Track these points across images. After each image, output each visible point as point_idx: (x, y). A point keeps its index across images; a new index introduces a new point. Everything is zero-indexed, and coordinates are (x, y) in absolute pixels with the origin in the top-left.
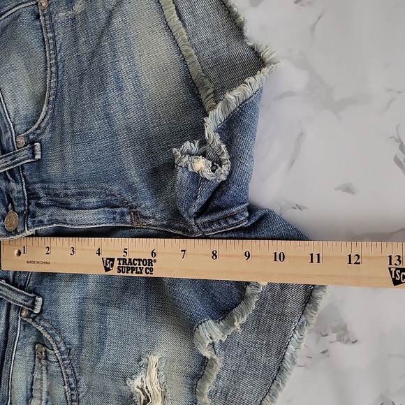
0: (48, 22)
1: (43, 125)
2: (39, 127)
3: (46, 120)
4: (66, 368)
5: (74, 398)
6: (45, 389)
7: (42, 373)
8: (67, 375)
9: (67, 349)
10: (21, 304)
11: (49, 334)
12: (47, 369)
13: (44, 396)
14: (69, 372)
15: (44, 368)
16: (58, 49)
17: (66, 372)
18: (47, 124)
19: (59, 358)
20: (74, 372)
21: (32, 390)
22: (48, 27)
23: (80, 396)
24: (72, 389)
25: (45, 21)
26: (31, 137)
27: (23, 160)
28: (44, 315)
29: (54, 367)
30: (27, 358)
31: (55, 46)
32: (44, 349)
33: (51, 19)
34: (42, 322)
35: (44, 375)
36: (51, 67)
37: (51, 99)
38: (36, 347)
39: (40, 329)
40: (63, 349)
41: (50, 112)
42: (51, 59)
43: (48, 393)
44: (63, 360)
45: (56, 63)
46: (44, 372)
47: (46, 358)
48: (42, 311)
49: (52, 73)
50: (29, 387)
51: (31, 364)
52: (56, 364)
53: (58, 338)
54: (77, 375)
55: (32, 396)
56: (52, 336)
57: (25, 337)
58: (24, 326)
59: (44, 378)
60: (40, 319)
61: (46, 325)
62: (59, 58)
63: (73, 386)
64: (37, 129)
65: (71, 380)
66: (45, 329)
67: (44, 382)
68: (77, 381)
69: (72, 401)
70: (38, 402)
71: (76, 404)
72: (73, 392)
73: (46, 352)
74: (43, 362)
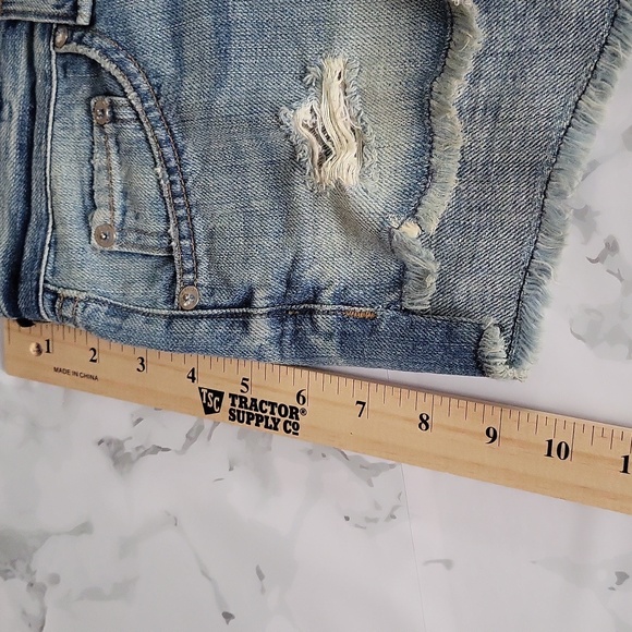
4: (153, 128)
5: (178, 188)
6: (118, 188)
7: (108, 154)
8: (159, 142)
9: (153, 86)
10: (52, 16)
12: (118, 143)
13: (118, 202)
14: (162, 134)
15: (111, 142)
17: (154, 136)
19: (139, 108)
20: (173, 135)
21: (92, 193)
23: (189, 184)
24: (170, 171)
28: (101, 26)
29: (131, 132)
30: (78, 132)
32: (107, 100)
34: (97, 40)
35: (114, 156)
38: (92, 103)
39: (94, 55)
40: (145, 87)
43: (125, 194)
44: (147, 112)
46: (113, 151)
47: (114, 119)
48: (93, 20)
50: (87, 189)
51: (86, 142)
52: (135, 125)
53: (132, 67)
54: (178, 137)
55: (95, 207)
56: (120, 65)
57: (68, 91)
58: (64, 67)
59: (115, 163)
60: (92, 37)
61: (106, 44)
63: (173, 164)
65: (168, 151)
66: (104, 52)
67: (113, 172)
68: (179, 152)
69: (174, 196)
70: (108, 213)
71: (180, 201)
72: (173, 178)
73: (112, 106)
74: (109, 128)
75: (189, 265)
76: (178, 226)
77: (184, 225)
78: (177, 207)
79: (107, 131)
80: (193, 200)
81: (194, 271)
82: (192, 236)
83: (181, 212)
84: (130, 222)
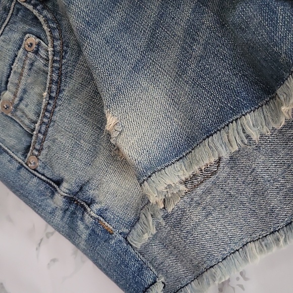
4: (53, 72)
5: (50, 108)
6: (22, 87)
8: (52, 80)
9: (63, 51)
11: (49, 27)
12: (32, 65)
14: (55, 77)
15: (28, 62)
17: (51, 76)
19: (50, 57)
20: (61, 80)
21: (7, 82)
23: (57, 109)
24: (51, 98)
28: (49, 5)
29: (42, 65)
32: (38, 40)
35: (26, 71)
38: (27, 36)
40: (58, 48)
43: (25, 91)
46: (27, 67)
47: (36, 52)
51: (12, 54)
54: (63, 84)
55: (6, 89)
57: (15, 23)
59: (25, 74)
60: (44, 9)
61: (49, 16)
63: (53, 95)
65: (54, 87)
66: (47, 20)
67: (23, 78)
68: (59, 91)
69: (46, 110)
70: (12, 96)
71: (48, 114)
72: (50, 101)
73: (39, 44)
74: (31, 55)
75: (38, 147)
76: (41, 125)
77: (43, 128)
78: (45, 116)
79: (29, 55)
80: (54, 118)
81: (39, 151)
82: (45, 134)
83: (46, 120)
84: (22, 106)
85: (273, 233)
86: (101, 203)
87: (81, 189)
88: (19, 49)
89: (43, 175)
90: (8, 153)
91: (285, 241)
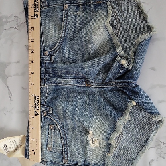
0: (66, 14)
1: (55, 50)
2: (54, 51)
3: (57, 49)
4: (62, 132)
5: (65, 143)
6: (53, 141)
7: (52, 135)
8: (63, 135)
9: (63, 125)
10: (44, 111)
12: (54, 133)
13: (53, 144)
14: (63, 133)
15: (53, 133)
16: (67, 25)
17: (62, 134)
18: (57, 50)
19: (60, 129)
21: (48, 141)
22: (65, 15)
23: (67, 142)
24: (64, 140)
25: (65, 13)
26: (51, 53)
27: (46, 61)
28: (54, 114)
29: (57, 132)
30: (46, 130)
31: (66, 24)
32: (53, 125)
33: (67, 13)
34: (53, 116)
35: (53, 135)
36: (63, 30)
37: (61, 42)
38: (50, 125)
39: (52, 119)
40: (61, 125)
41: (59, 46)
42: (63, 28)
43: (54, 142)
44: (61, 129)
45: (65, 30)
46: (53, 134)
47: (54, 129)
48: (52, 113)
49: (63, 33)
50: (47, 140)
51: (47, 132)
53: (59, 122)
54: (66, 134)
55: (48, 144)
56: (57, 121)
57: (45, 123)
58: (44, 119)
59: (53, 137)
60: (52, 116)
61: (55, 117)
62: (67, 28)
63: (65, 139)
64: (53, 51)
65: (64, 136)
66: (54, 119)
68: (66, 137)
69: (64, 144)
70: (51, 145)
71: (66, 145)
72: (64, 141)
73: (54, 127)
74: (53, 130)
75: (66, 156)
76: (64, 149)
77: (66, 150)
78: (64, 146)
80: (68, 145)
81: (67, 157)
82: (67, 151)
83: (65, 147)
84: (55, 147)
85: (143, 146)
86: (92, 164)
87: (85, 162)
88: (49, 130)
89: (71, 164)
90: (56, 163)
91: (147, 147)
